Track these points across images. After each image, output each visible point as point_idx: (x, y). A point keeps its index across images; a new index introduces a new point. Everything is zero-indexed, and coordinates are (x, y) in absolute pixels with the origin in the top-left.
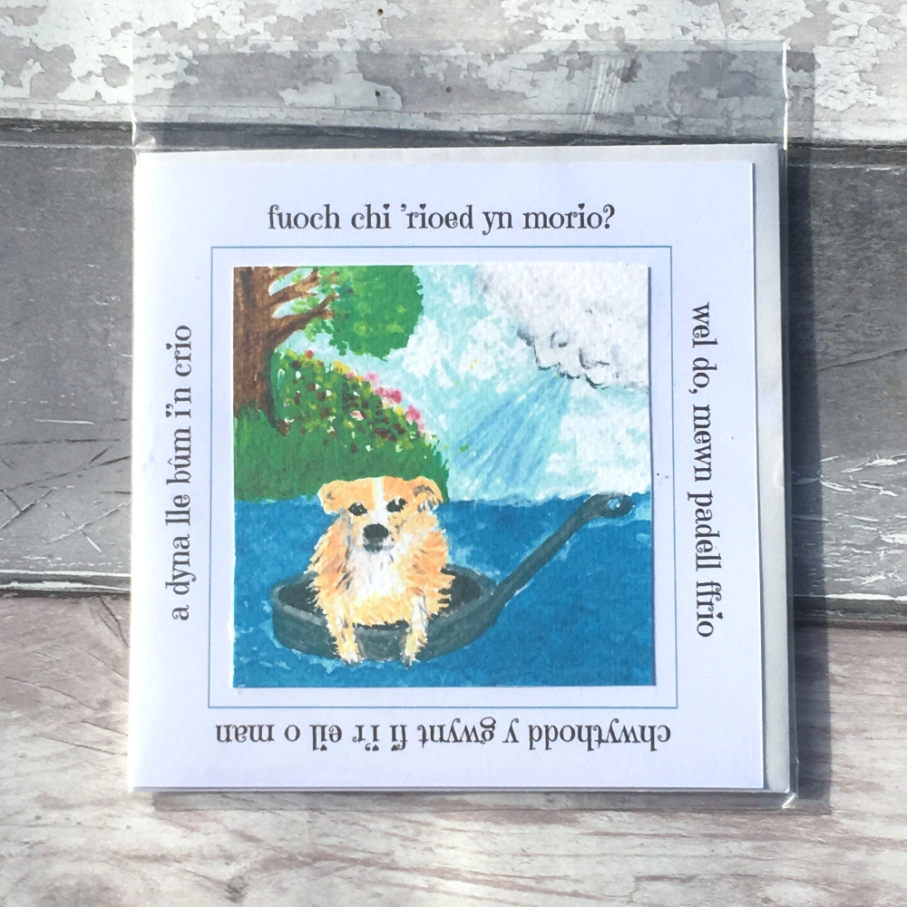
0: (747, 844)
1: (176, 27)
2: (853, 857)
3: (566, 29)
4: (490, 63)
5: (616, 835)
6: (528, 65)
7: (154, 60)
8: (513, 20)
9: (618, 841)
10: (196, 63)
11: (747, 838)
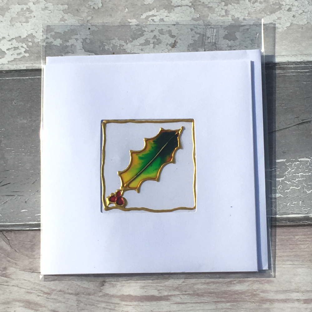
0: (229, 304)
1: (21, 38)
2: (265, 306)
3: (152, 31)
4: (127, 44)
5: (183, 303)
6: (140, 44)
7: (14, 49)
8: (134, 29)
9: (184, 306)
10: (28, 49)
11: (228, 302)
